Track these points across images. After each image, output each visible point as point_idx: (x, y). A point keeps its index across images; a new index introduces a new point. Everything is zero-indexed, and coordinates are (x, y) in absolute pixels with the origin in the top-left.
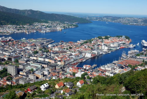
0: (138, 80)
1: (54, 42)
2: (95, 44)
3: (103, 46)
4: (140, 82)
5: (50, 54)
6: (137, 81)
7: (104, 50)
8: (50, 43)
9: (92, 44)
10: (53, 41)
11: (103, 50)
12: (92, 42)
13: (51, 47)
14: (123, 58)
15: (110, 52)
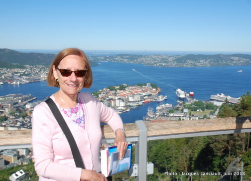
0: (168, 149)
1: (36, 99)
2: (104, 99)
3: (117, 101)
4: (171, 152)
5: (29, 120)
6: (167, 151)
7: (119, 108)
8: (30, 102)
9: (100, 100)
10: (35, 98)
11: (118, 107)
12: (100, 96)
13: (31, 108)
14: (149, 117)
15: (129, 110)
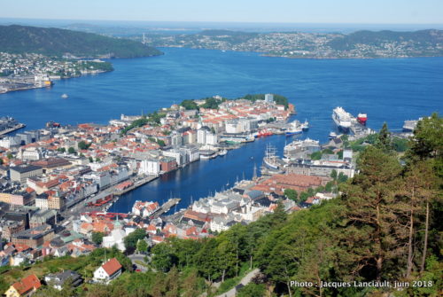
0: (292, 242)
1: (24, 127)
2: (173, 129)
3: (201, 133)
4: (297, 248)
5: (5, 174)
6: (288, 246)
7: (204, 148)
8: (9, 134)
9: (162, 130)
10: (21, 125)
11: (201, 145)
12: (162, 121)
13: (11, 147)
14: (268, 168)
15: (225, 152)
